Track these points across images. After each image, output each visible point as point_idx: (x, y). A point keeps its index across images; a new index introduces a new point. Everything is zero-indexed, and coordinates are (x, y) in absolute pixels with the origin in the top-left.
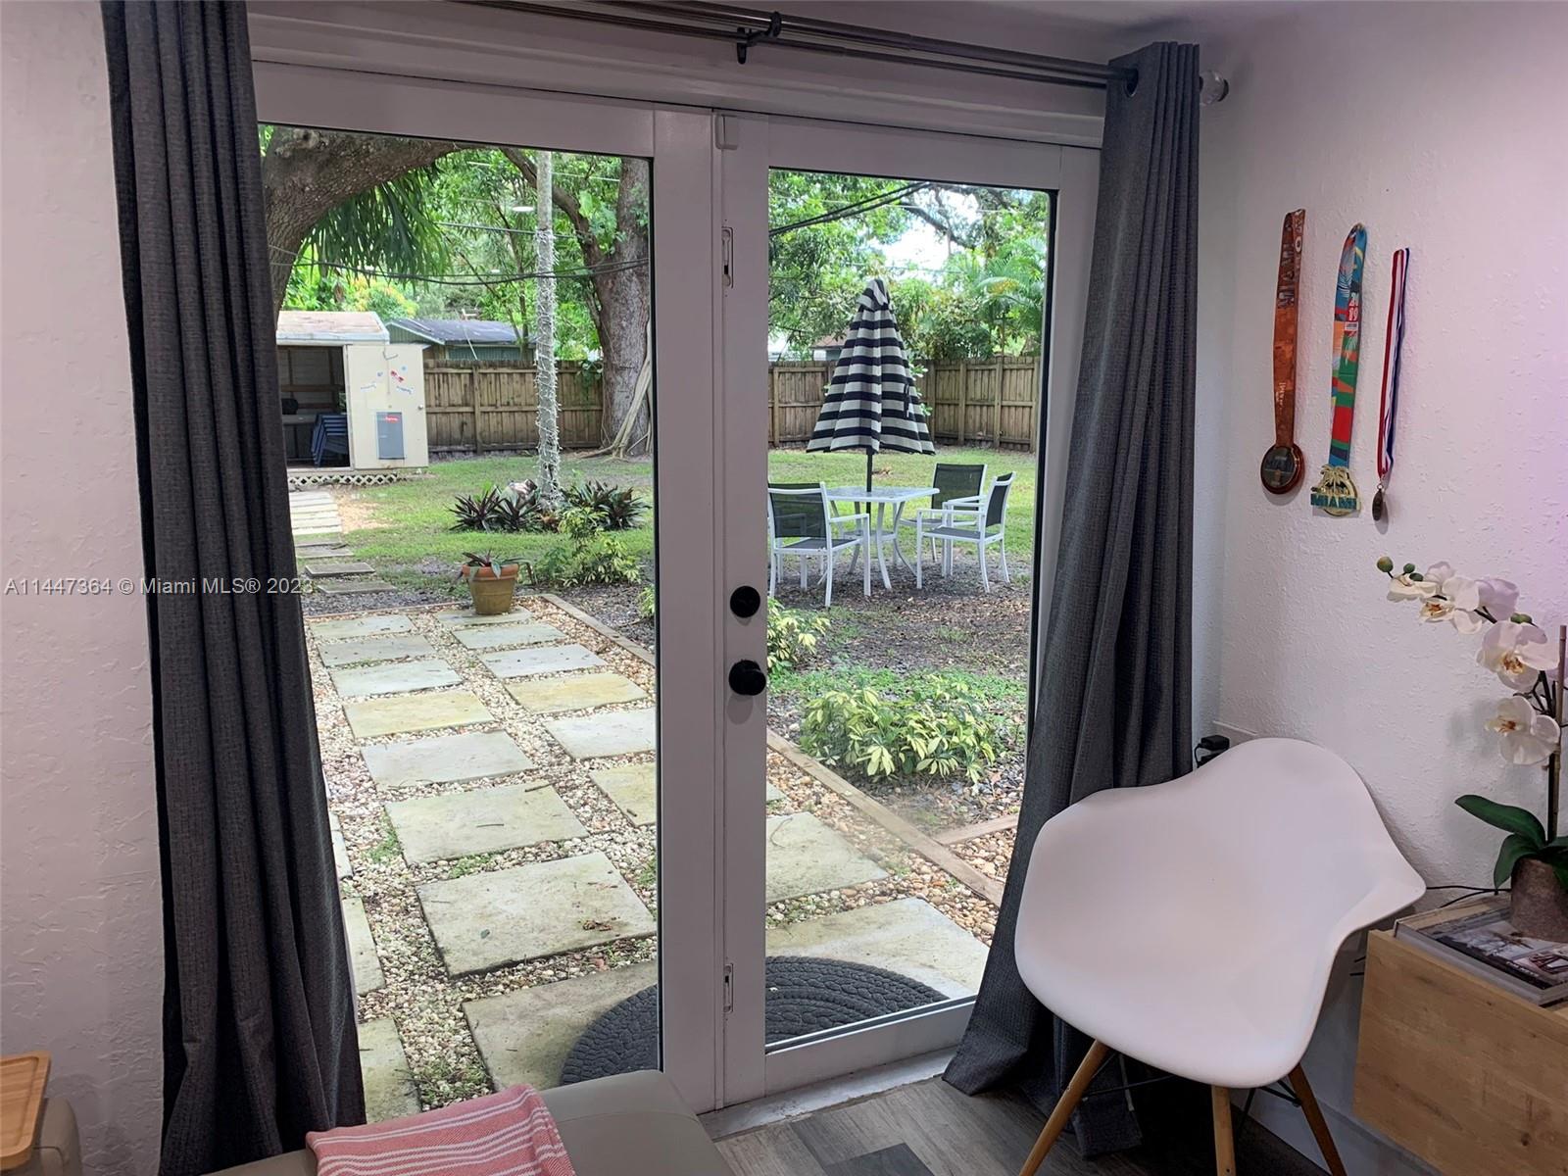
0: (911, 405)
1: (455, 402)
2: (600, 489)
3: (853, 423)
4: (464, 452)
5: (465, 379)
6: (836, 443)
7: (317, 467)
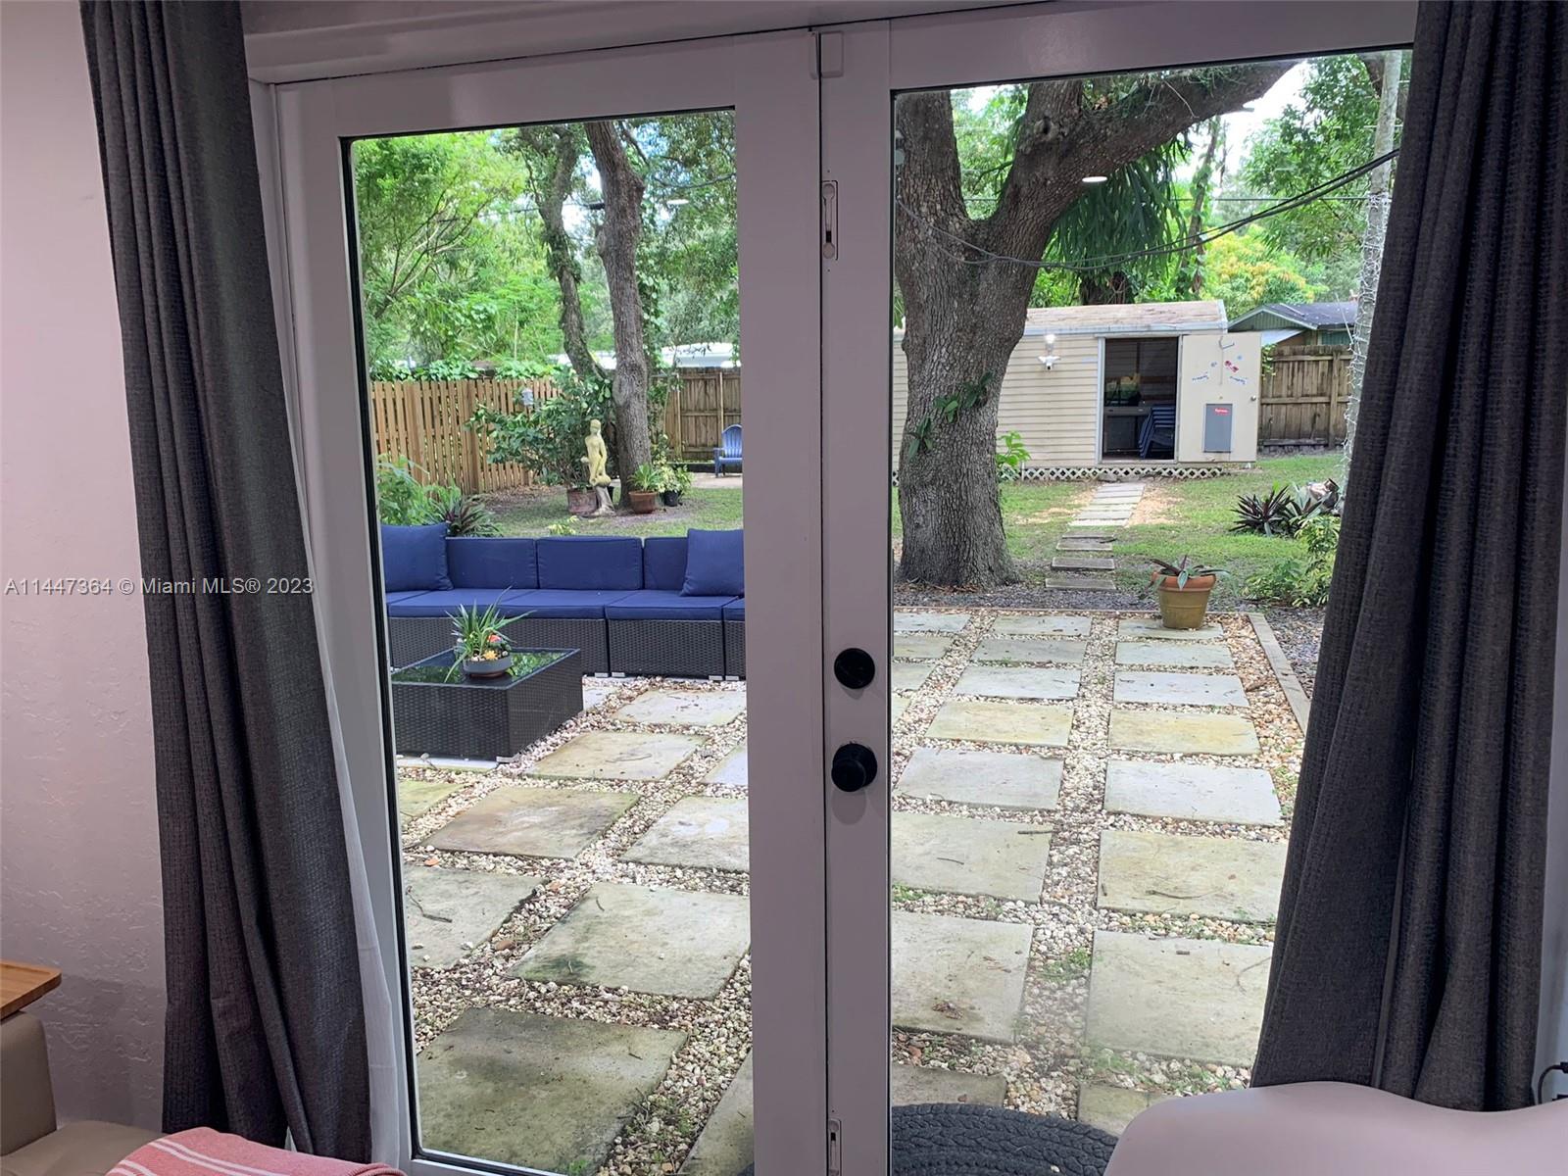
1: (1309, 392)
4: (1313, 446)
5: (1323, 367)
7: (1142, 458)
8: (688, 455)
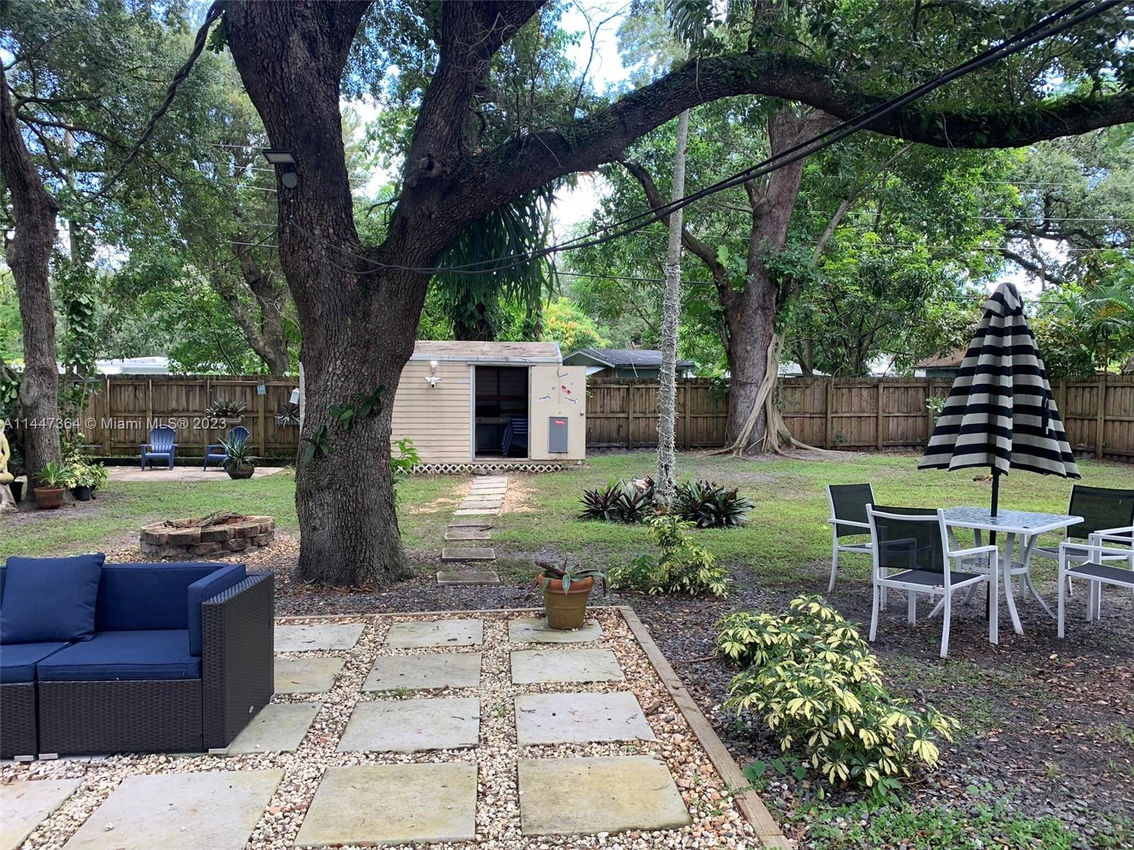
0: (1051, 421)
1: (615, 410)
2: (708, 488)
3: (979, 438)
5: (623, 393)
6: (956, 461)
7: (504, 457)
8: (116, 451)
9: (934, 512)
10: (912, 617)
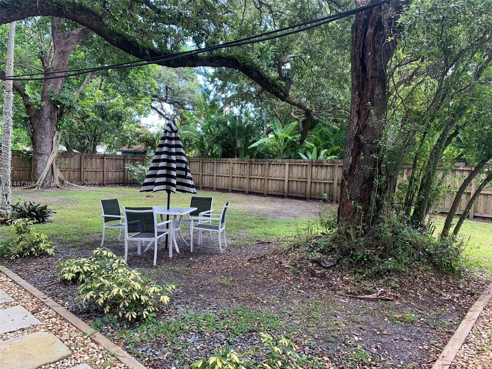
0: (188, 173)
2: (31, 205)
3: (163, 179)
6: (156, 188)
9: (151, 208)
10: (139, 252)
